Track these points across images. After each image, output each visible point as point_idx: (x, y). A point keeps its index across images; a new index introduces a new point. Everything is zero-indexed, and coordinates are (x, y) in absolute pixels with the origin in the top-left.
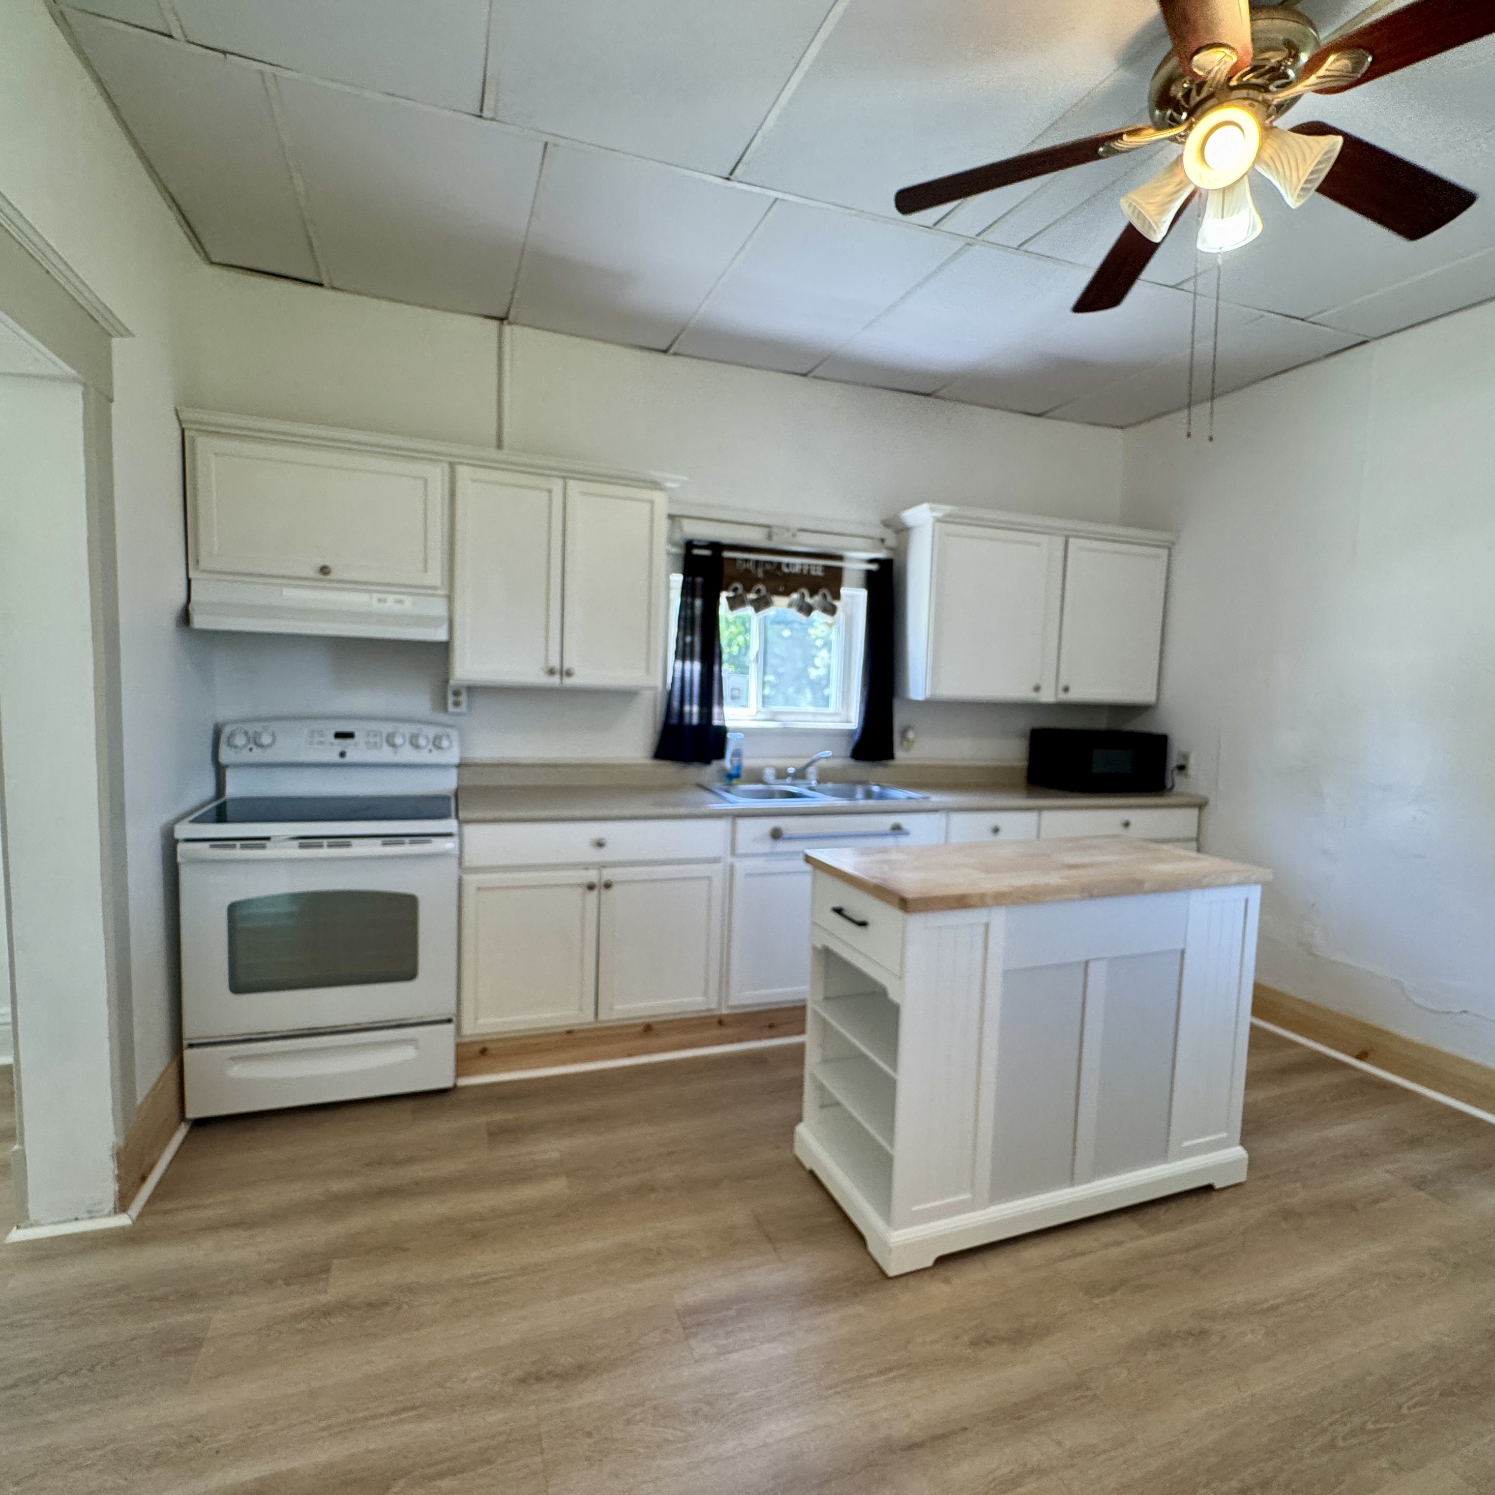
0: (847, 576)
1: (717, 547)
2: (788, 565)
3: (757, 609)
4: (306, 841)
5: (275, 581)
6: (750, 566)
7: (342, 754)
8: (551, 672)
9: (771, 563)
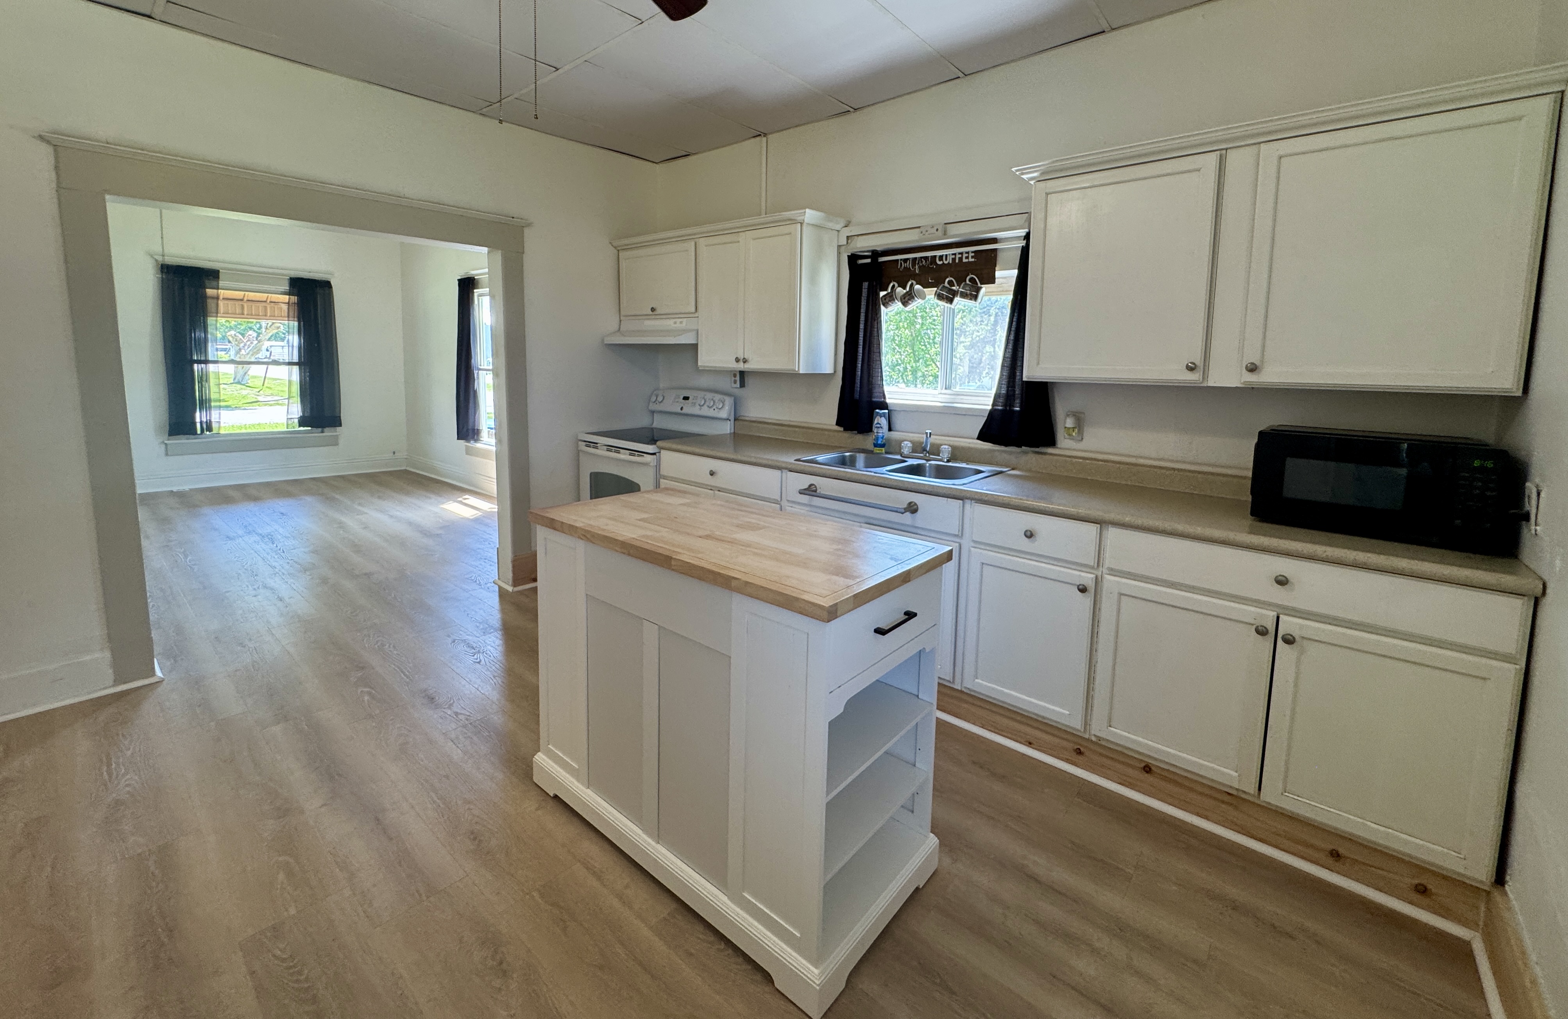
0: (1001, 257)
1: (875, 254)
2: (941, 258)
3: (905, 304)
4: (610, 448)
5: (640, 317)
6: (909, 264)
7: (682, 409)
8: (737, 360)
9: (926, 258)
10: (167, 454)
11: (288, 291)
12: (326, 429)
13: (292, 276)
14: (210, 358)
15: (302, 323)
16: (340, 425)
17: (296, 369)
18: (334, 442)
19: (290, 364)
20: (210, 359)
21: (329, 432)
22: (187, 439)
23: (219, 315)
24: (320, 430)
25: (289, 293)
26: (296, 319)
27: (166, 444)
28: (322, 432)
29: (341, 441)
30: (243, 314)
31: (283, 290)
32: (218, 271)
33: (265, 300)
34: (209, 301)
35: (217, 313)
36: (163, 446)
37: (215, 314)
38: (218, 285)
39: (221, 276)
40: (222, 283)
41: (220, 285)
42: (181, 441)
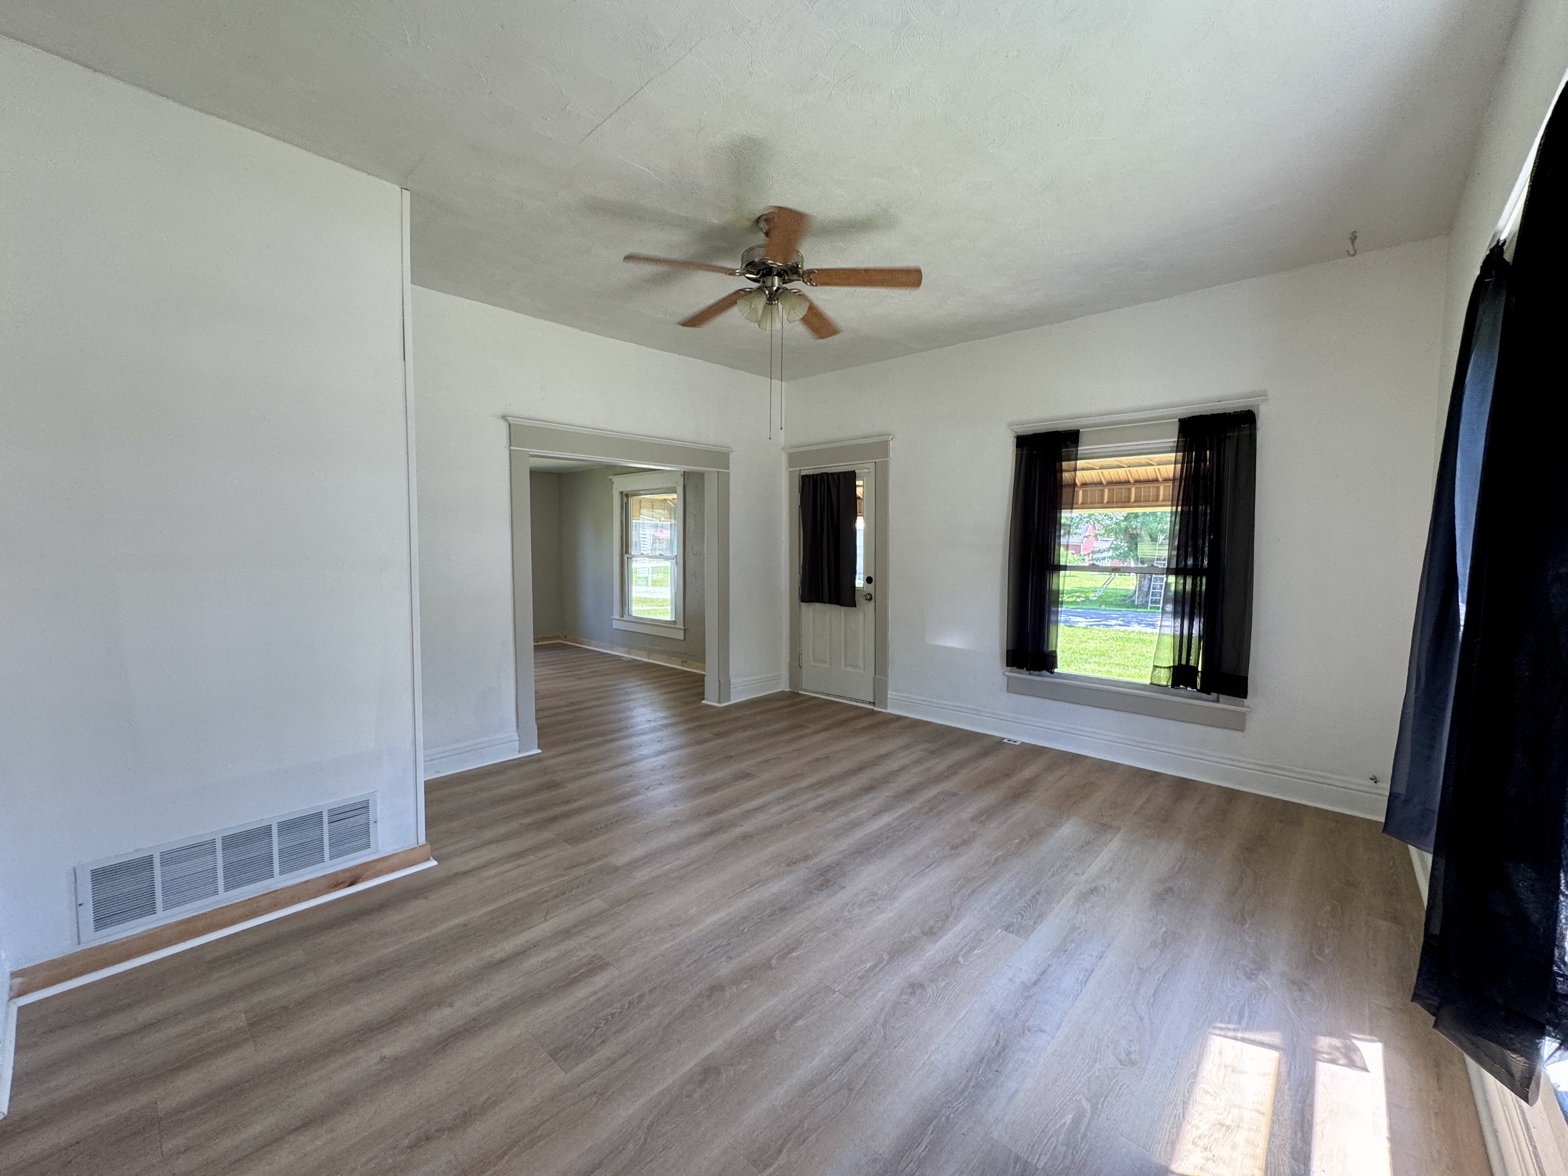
10: (1008, 690)
11: (1175, 445)
12: (1222, 697)
13: (1182, 417)
16: (1245, 696)
18: (1238, 724)
19: (1167, 571)
21: (1226, 705)
22: (1028, 674)
27: (1007, 677)
28: (1216, 701)
29: (1253, 724)
32: (1078, 431)
36: (1004, 678)
38: (1077, 454)
39: (1082, 439)
40: (1082, 449)
41: (1079, 452)
42: (1023, 675)
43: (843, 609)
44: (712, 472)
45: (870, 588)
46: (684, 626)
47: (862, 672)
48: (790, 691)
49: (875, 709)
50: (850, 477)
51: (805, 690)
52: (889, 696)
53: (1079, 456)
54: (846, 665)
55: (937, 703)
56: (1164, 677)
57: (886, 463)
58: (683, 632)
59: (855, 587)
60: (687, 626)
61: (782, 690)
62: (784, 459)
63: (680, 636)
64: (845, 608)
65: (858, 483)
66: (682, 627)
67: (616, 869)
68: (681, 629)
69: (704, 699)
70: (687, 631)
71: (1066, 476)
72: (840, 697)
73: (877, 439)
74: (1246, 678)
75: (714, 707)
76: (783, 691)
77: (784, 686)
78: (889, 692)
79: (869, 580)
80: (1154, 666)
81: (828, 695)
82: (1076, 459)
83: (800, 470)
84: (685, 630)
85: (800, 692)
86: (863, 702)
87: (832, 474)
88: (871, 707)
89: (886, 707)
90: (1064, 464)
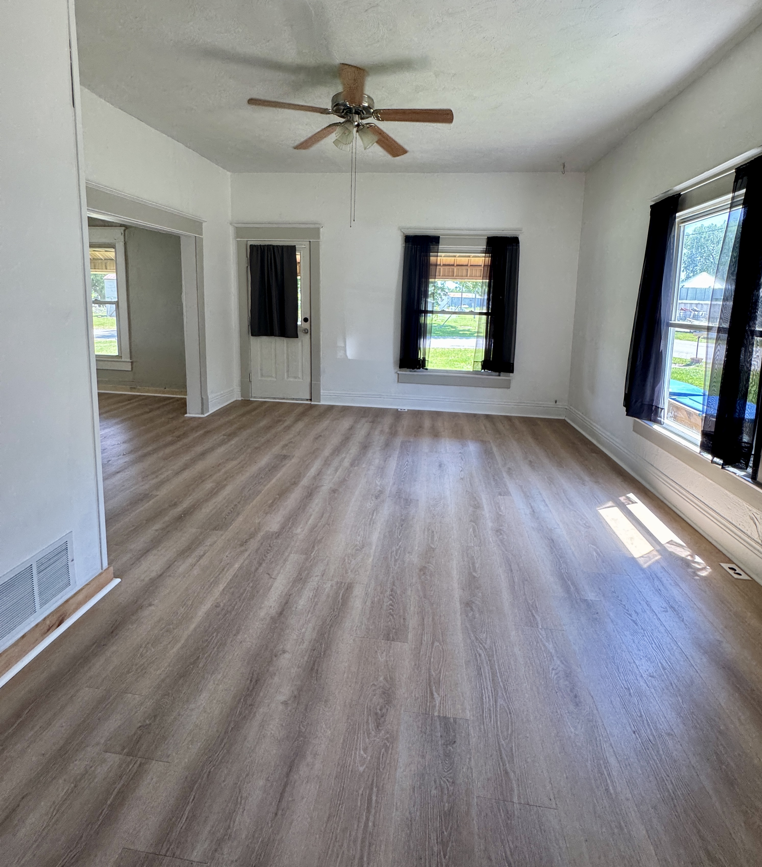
10: (398, 382)
11: (485, 249)
12: (502, 374)
13: (489, 236)
14: (429, 308)
15: (492, 281)
16: (512, 372)
17: (484, 317)
18: (507, 386)
19: (481, 314)
20: (428, 310)
21: (503, 377)
22: (410, 371)
23: (437, 277)
24: (497, 373)
25: (486, 252)
26: (488, 278)
27: (398, 374)
28: (499, 376)
29: (513, 384)
30: (453, 276)
31: (482, 249)
32: (439, 237)
33: (467, 264)
34: (431, 267)
35: (436, 276)
36: (397, 375)
37: (434, 277)
38: (438, 249)
39: (441, 241)
40: (441, 247)
41: (439, 249)
42: (407, 372)
43: (285, 340)
44: (190, 236)
45: (307, 325)
46: (131, 358)
47: (301, 380)
48: (242, 400)
49: (312, 403)
50: (292, 250)
51: (255, 397)
52: (322, 394)
53: (439, 251)
54: (288, 377)
55: (353, 394)
56: (479, 367)
57: (318, 244)
58: (130, 363)
59: (297, 325)
60: (134, 360)
61: (235, 399)
62: (231, 231)
63: (128, 367)
64: (287, 339)
65: (297, 253)
66: (129, 360)
67: (278, 535)
68: (128, 362)
69: (186, 413)
70: (134, 364)
71: (432, 259)
72: (284, 399)
73: (312, 226)
74: (513, 364)
75: (200, 418)
76: (236, 401)
77: (237, 397)
78: (322, 391)
79: (306, 320)
80: (474, 362)
81: (275, 398)
82: (438, 252)
83: (247, 241)
84: (132, 363)
85: (251, 399)
86: (302, 400)
87: (277, 246)
88: (309, 402)
89: (320, 402)
90: (431, 254)
